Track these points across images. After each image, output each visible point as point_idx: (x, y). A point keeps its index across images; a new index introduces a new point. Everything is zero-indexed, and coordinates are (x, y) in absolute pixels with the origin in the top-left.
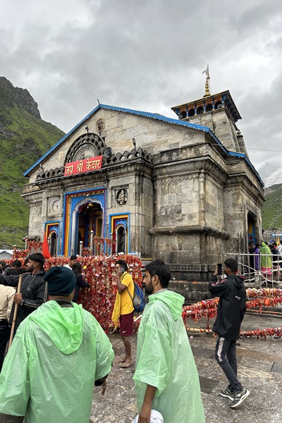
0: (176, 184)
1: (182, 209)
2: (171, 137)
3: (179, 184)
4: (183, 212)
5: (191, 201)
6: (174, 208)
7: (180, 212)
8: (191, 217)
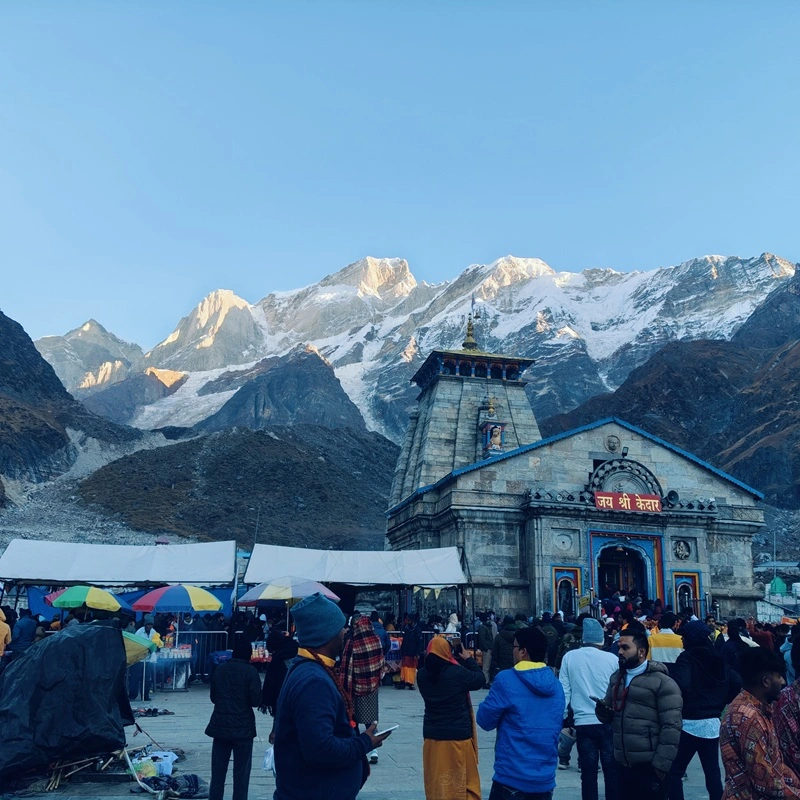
0: (725, 543)
1: (735, 572)
2: (716, 490)
3: (729, 544)
4: (735, 575)
5: (742, 565)
6: (725, 569)
7: (732, 574)
8: (744, 582)
